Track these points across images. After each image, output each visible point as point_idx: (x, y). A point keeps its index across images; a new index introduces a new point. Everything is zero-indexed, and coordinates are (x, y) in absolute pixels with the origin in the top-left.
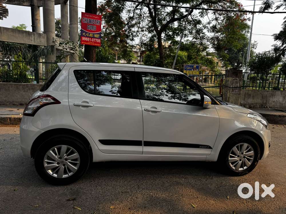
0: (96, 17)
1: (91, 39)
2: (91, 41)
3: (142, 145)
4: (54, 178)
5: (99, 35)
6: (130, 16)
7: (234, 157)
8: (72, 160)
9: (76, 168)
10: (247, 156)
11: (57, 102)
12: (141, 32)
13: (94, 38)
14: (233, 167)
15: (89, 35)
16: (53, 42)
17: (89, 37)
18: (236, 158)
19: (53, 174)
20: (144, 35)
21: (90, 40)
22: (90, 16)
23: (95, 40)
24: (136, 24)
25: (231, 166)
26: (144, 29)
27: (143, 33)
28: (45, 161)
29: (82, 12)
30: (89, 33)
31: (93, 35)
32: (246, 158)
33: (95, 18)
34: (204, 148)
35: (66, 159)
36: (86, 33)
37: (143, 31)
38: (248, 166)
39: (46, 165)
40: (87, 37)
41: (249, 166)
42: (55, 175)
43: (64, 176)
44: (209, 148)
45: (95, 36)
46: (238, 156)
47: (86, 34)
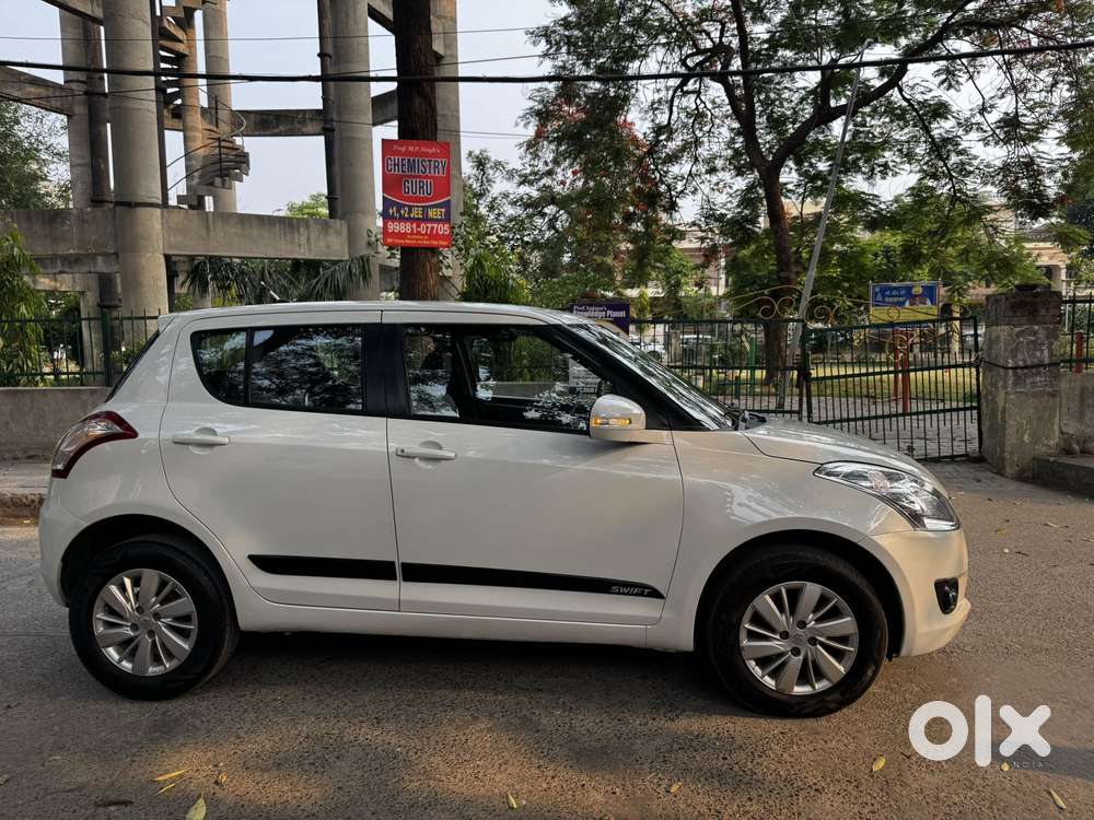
0: (430, 151)
1: (418, 226)
2: (419, 233)
3: (395, 579)
4: (123, 673)
5: (443, 210)
6: (657, 122)
7: (766, 638)
8: (176, 619)
9: (186, 647)
10: (829, 638)
11: (129, 433)
12: (708, 176)
13: (426, 219)
14: (767, 678)
15: (410, 211)
16: (369, 244)
17: (410, 219)
18: (777, 644)
19: (120, 661)
20: (718, 184)
21: (412, 229)
22: (411, 149)
23: (433, 228)
24: (683, 149)
25: (757, 671)
26: (719, 163)
27: (714, 179)
28: (98, 616)
29: (383, 140)
30: (410, 207)
31: (423, 211)
32: (823, 645)
33: (427, 155)
34: (628, 594)
35: (157, 616)
36: (400, 207)
37: (712, 171)
38: (836, 679)
39: (100, 629)
40: (402, 219)
41: (839, 679)
42: (127, 665)
43: (151, 669)
44: (649, 595)
45: (432, 213)
46: (785, 635)
47: (398, 211)
